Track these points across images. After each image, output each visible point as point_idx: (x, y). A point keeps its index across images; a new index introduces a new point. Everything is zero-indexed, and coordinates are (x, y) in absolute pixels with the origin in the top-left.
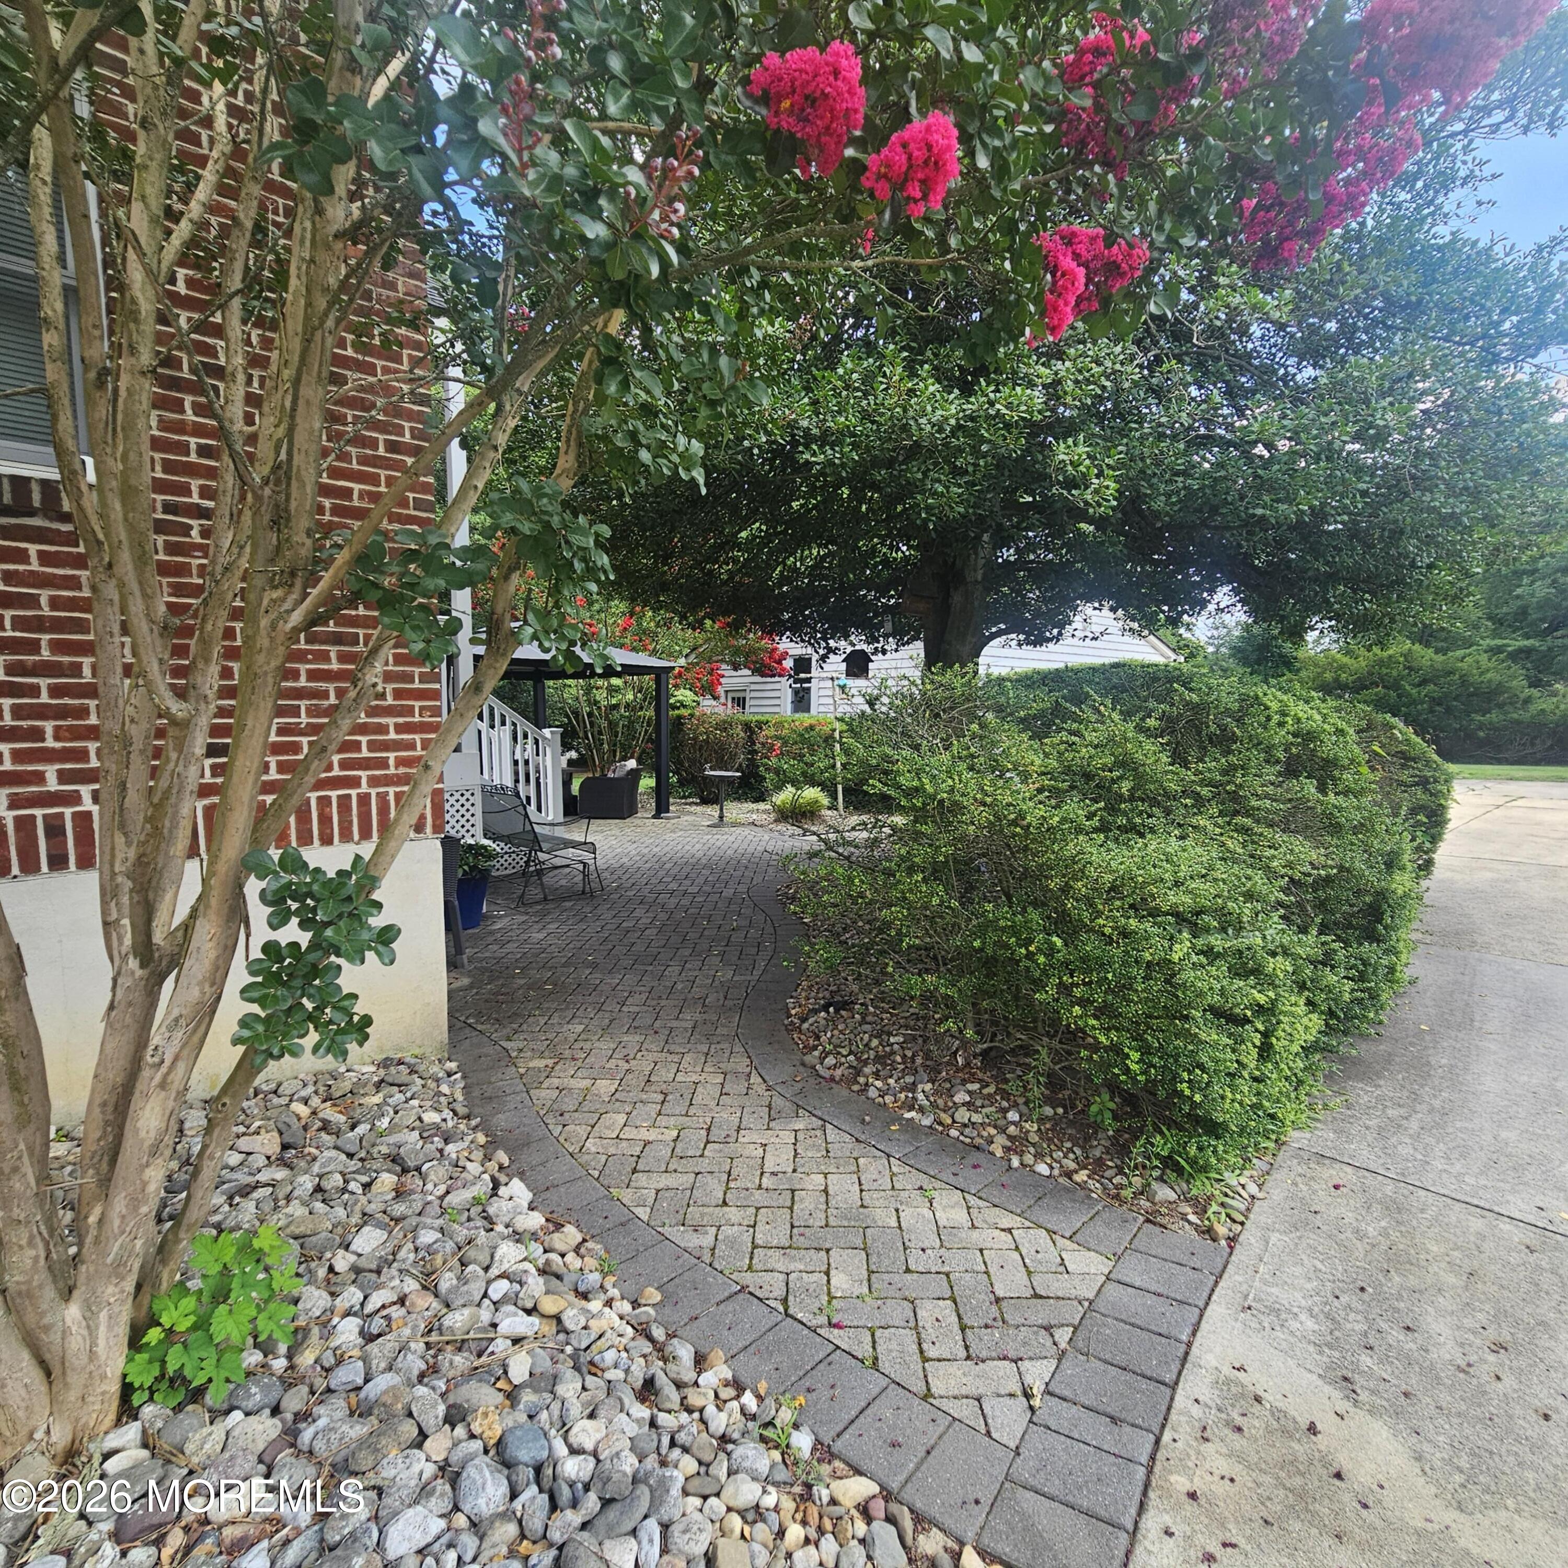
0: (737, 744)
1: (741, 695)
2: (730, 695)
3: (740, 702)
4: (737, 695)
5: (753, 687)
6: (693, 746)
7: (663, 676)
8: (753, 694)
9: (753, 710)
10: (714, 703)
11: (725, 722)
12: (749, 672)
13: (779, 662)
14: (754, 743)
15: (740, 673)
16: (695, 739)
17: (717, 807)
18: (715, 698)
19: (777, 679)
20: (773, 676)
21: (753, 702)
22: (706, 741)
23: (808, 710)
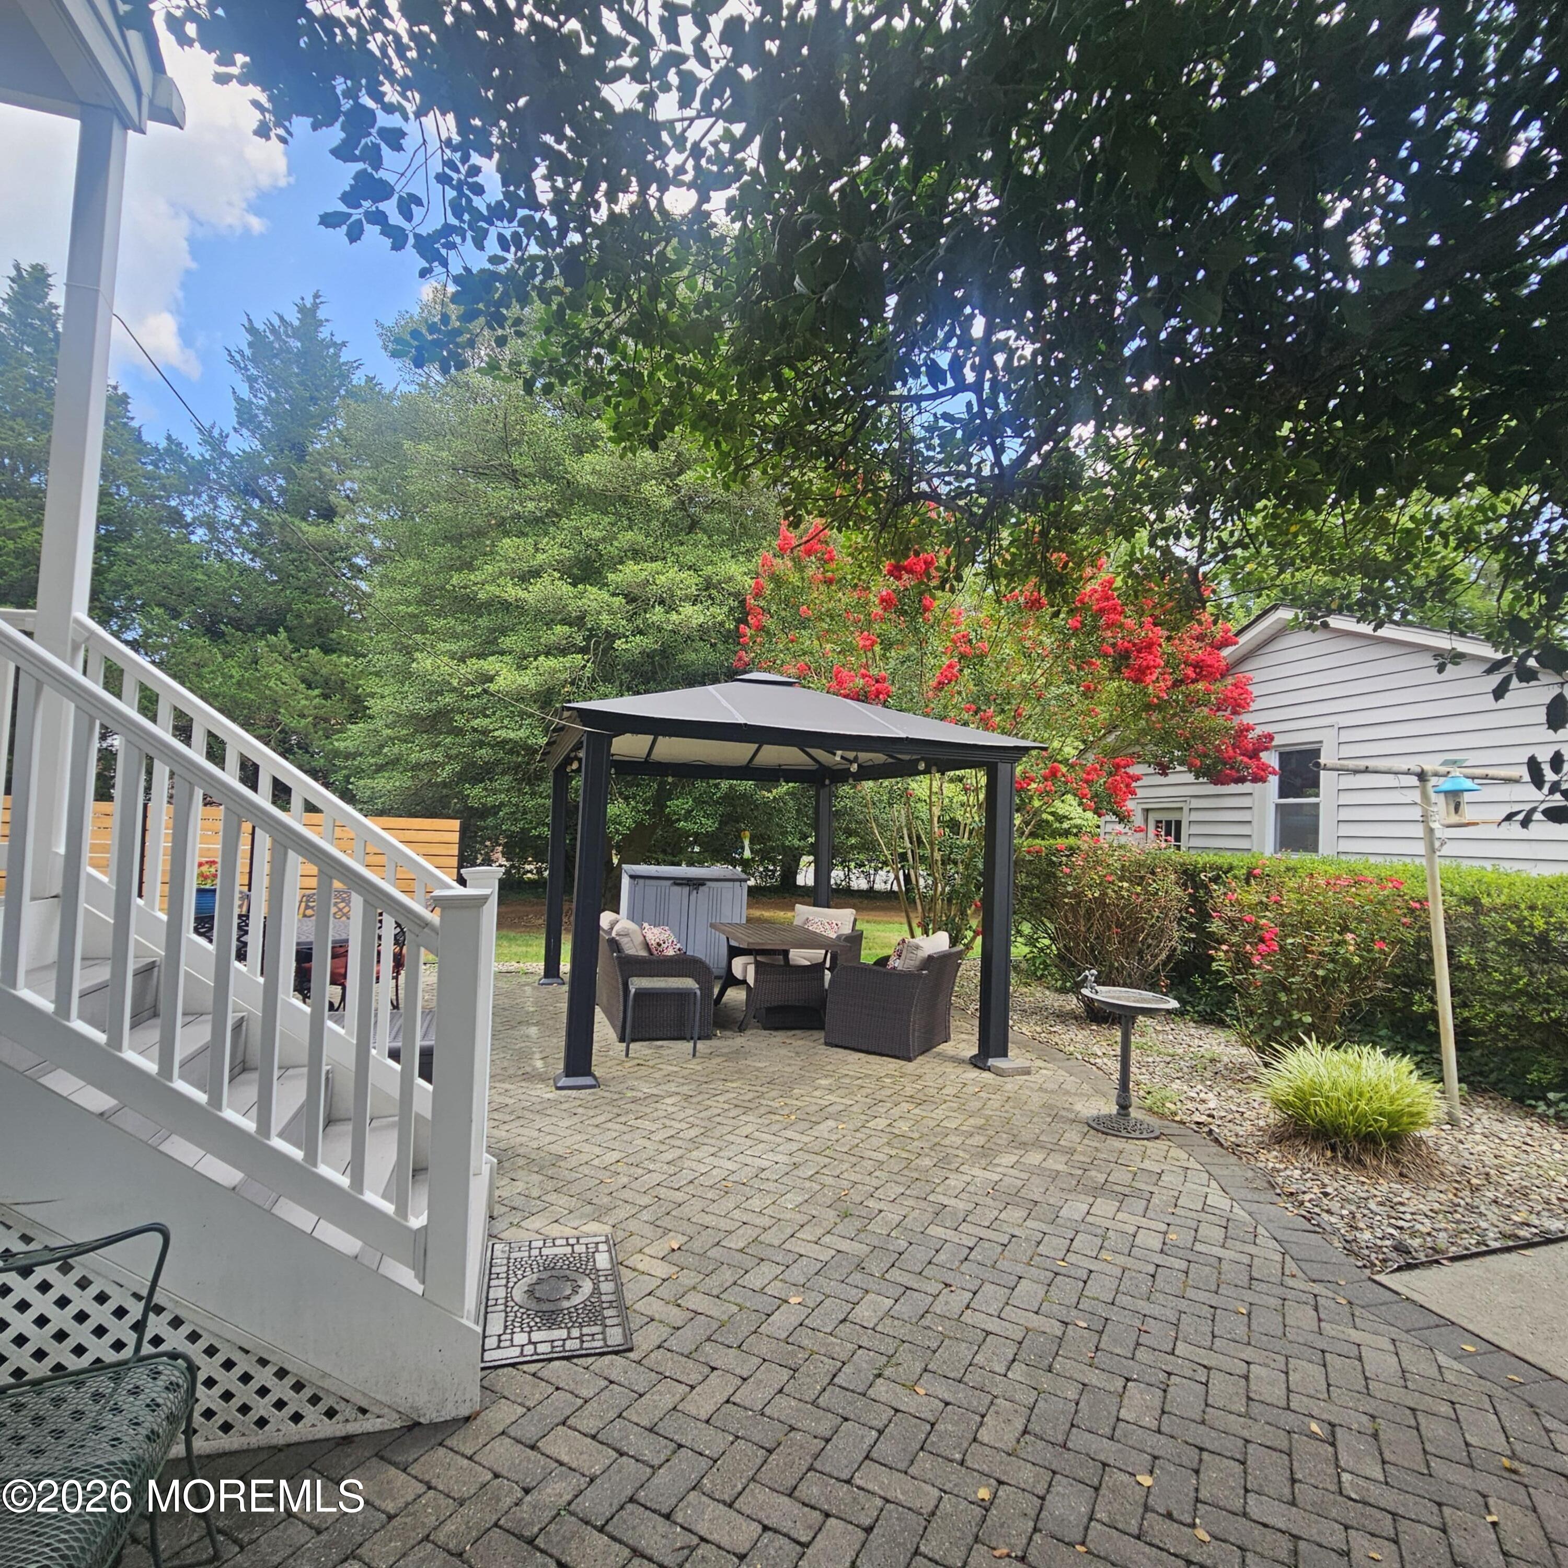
0: (1164, 910)
1: (1173, 817)
2: (1152, 817)
3: (1172, 829)
4: (1165, 816)
5: (1195, 803)
6: (1074, 909)
7: (1003, 768)
8: (1195, 816)
9: (1195, 842)
10: (1119, 827)
11: (1140, 864)
12: (1190, 778)
13: (1254, 755)
14: (1204, 916)
15: (1171, 779)
16: (1077, 895)
17: (1117, 1034)
18: (1123, 818)
19: (1247, 787)
20: (1242, 780)
21: (1195, 830)
22: (1100, 902)
23: (1313, 847)
